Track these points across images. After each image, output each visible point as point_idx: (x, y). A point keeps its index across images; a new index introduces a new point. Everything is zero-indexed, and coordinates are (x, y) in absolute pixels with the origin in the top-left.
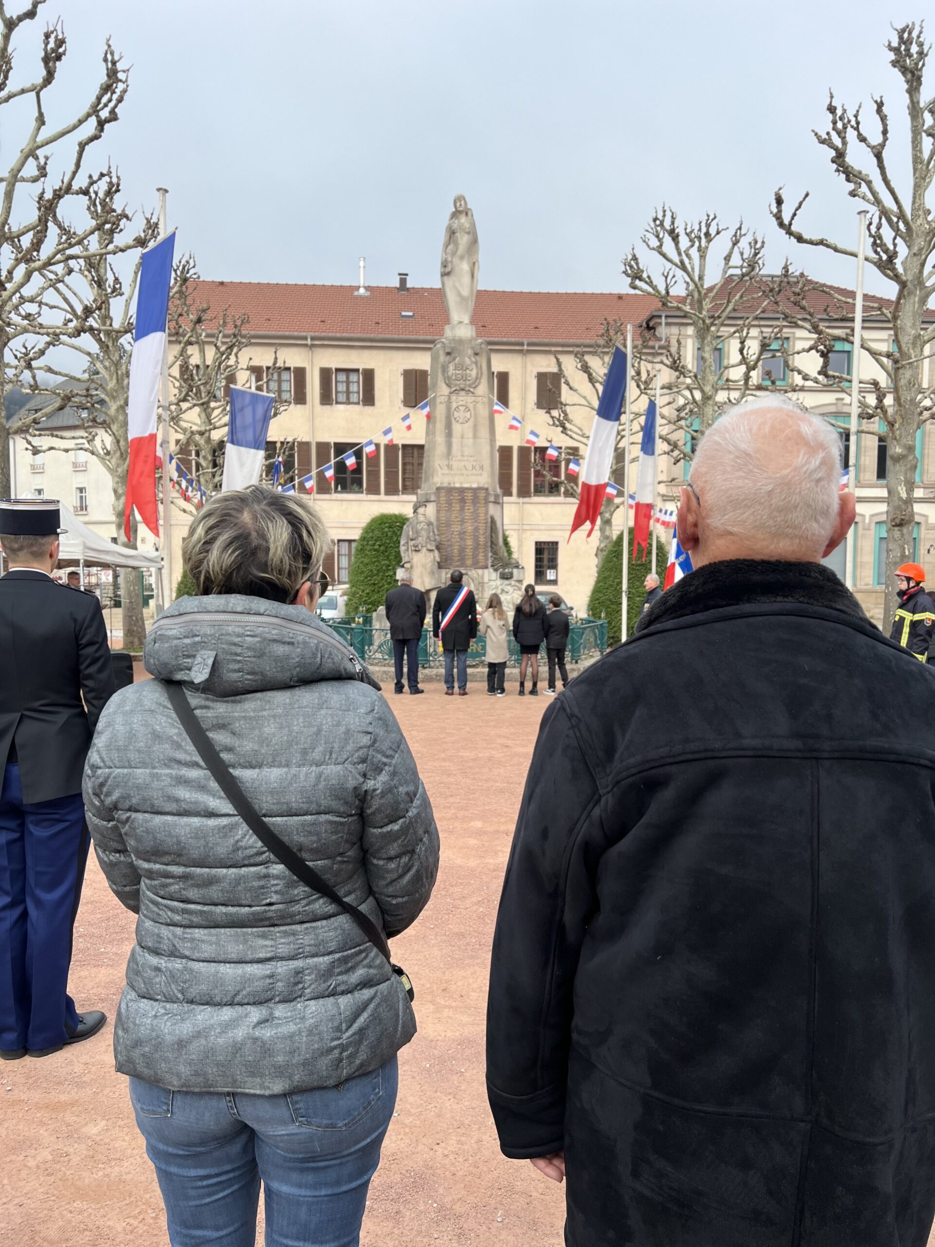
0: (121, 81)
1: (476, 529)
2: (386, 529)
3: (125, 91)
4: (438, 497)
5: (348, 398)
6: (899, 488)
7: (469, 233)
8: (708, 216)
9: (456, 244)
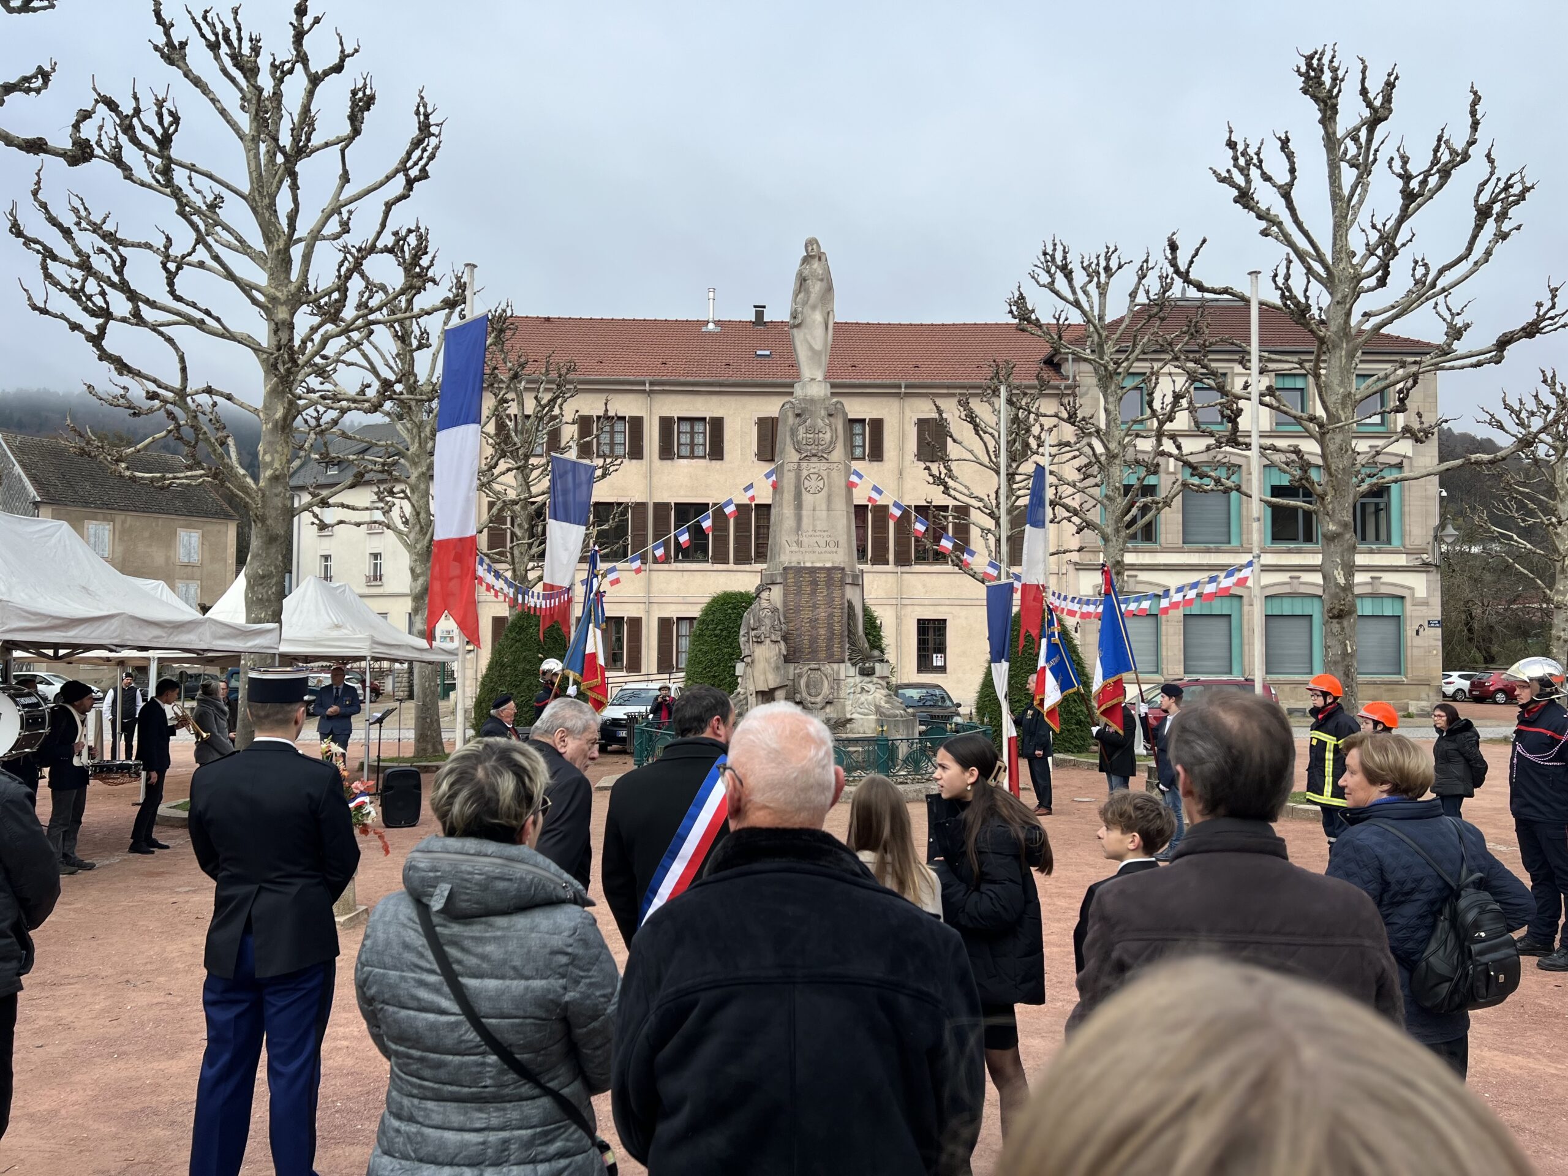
0: (433, 135)
1: (831, 616)
2: (730, 611)
3: (437, 148)
4: (786, 579)
5: (692, 451)
6: (1336, 572)
7: (822, 280)
8: (1108, 248)
9: (808, 292)
